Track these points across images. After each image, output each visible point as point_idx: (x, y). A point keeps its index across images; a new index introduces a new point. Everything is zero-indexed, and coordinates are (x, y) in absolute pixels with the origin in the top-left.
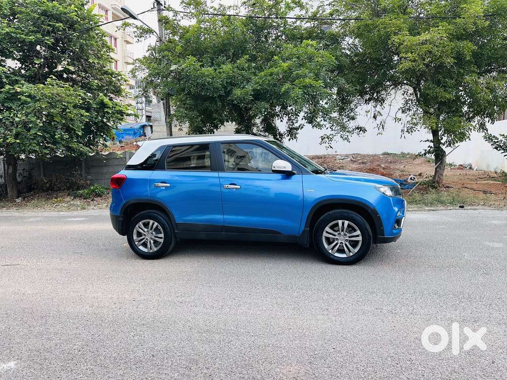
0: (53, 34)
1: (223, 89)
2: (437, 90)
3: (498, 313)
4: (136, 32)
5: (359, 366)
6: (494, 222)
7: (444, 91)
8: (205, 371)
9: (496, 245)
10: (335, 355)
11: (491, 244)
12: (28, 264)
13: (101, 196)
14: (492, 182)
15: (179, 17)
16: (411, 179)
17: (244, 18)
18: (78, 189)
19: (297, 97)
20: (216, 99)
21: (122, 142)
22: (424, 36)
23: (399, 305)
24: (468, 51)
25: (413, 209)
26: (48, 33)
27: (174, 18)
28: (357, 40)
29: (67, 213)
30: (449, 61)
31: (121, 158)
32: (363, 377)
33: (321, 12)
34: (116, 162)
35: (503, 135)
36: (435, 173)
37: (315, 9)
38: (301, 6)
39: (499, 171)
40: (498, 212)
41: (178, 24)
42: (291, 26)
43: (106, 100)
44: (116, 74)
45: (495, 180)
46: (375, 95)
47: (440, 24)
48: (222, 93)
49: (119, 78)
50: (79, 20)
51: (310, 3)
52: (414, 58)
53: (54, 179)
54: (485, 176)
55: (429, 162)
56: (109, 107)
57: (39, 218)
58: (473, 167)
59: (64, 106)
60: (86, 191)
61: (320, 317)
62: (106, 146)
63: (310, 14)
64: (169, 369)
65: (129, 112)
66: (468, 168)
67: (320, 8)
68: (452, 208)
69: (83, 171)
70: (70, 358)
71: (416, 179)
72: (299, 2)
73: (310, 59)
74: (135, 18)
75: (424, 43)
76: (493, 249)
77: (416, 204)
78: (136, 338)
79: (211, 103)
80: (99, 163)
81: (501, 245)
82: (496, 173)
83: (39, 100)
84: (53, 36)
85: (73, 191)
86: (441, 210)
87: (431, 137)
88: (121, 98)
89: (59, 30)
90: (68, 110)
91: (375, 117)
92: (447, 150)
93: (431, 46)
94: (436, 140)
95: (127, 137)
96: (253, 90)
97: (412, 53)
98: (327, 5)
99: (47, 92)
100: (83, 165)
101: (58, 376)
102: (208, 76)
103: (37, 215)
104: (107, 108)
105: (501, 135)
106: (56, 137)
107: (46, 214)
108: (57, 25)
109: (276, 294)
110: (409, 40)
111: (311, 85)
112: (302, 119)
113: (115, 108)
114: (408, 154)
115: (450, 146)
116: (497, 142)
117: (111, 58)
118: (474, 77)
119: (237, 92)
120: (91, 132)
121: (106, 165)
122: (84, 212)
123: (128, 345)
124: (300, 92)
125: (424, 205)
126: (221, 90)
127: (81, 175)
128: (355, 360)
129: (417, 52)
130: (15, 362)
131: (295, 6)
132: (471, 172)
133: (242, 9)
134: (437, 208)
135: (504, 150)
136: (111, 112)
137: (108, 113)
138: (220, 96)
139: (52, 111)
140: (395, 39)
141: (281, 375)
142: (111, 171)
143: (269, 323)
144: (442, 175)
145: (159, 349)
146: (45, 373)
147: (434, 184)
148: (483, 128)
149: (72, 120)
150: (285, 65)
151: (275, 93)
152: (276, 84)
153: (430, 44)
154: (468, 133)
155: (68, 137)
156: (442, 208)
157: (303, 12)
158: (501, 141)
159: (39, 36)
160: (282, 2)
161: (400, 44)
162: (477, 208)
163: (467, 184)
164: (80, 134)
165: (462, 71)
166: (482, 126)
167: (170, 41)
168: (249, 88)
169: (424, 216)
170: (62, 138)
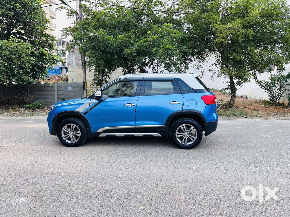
0: (13, 10)
1: (119, 48)
2: (234, 54)
3: (277, 168)
4: (68, 12)
5: (215, 195)
6: (264, 125)
7: (238, 55)
8: (136, 199)
9: (268, 137)
10: (202, 190)
11: (266, 136)
12: (11, 146)
13: (40, 109)
14: (259, 105)
15: (92, 6)
16: (218, 102)
17: (129, 9)
18: (25, 104)
19: (161, 54)
20: (114, 54)
21: (48, 77)
22: (229, 25)
23: (228, 166)
24: (251, 35)
25: (221, 118)
26: (10, 9)
27: (89, 6)
28: (190, 25)
29: (22, 118)
30: (241, 39)
31: (52, 86)
32: (219, 199)
33: (172, 8)
34: (49, 89)
35: (265, 81)
36: (231, 100)
37: (169, 6)
38: (162, 4)
39: (262, 99)
40: (265, 120)
41: (91, 9)
42: (155, 15)
43: (44, 52)
44: (50, 36)
45: (260, 104)
46: (200, 56)
47: (237, 19)
48: (118, 50)
49: (52, 39)
50: (29, 3)
51: (167, 3)
52: (224, 37)
53: (11, 98)
54: (255, 102)
55: (224, 94)
56: (46, 56)
57: (6, 121)
58: (248, 97)
59: (19, 54)
60: (31, 105)
61: (189, 172)
62: (43, 79)
63: (166, 9)
64: (116, 199)
65: (58, 59)
66: (245, 97)
67: (173, 6)
68: (241, 118)
69: (29, 93)
70: (57, 195)
71: (220, 103)
72: (161, 2)
73: (168, 34)
74: (66, 4)
75: (229, 29)
76: (267, 138)
77: (222, 116)
78: (92, 184)
79: (111, 56)
80: (38, 89)
81: (270, 137)
82: (260, 100)
83: (4, 50)
84: (13, 12)
85: (22, 105)
86: (236, 119)
87: (229, 80)
88: (52, 51)
89: (17, 8)
90: (22, 57)
91: (198, 68)
92: (237, 87)
93: (232, 30)
94: (232, 82)
95: (51, 74)
96: (136, 50)
97: (222, 34)
98: (176, 4)
99: (9, 45)
100: (29, 90)
101: (53, 204)
102: (110, 40)
103: (3, 118)
104: (45, 56)
105: (263, 81)
106: (15, 72)
107: (9, 118)
108: (16, 5)
109: (162, 161)
110: (220, 26)
111: (169, 48)
112: (163, 68)
113: (50, 56)
114: (213, 89)
115: (239, 85)
116: (262, 84)
117: (48, 27)
118: (253, 49)
119: (127, 50)
120: (35, 70)
121: (43, 90)
122: (32, 117)
123: (88, 187)
124: (163, 52)
125: (226, 117)
126: (117, 49)
127: (27, 96)
128: (212, 192)
129: (225, 33)
130: (25, 198)
131: (158, 4)
132: (247, 100)
133: (128, 3)
134: (234, 118)
135: (265, 88)
136: (47, 59)
137: (46, 59)
138: (117, 52)
139: (13, 57)
140: (214, 26)
141: (176, 200)
142: (46, 94)
143: (163, 175)
144: (234, 101)
145: (107, 189)
146: (45, 203)
147: (230, 105)
148: (255, 77)
149: (24, 62)
150: (155, 37)
151: (149, 52)
152: (149, 47)
153: (232, 29)
154: (249, 78)
155: (22, 72)
156: (235, 118)
157: (163, 8)
158: (264, 84)
159: (4, 10)
160: (152, 1)
161: (216, 29)
162: (253, 118)
163: (247, 106)
164: (29, 71)
165: (247, 45)
166: (254, 76)
167: (86, 19)
168: (134, 48)
169: (228, 122)
170: (18, 73)
